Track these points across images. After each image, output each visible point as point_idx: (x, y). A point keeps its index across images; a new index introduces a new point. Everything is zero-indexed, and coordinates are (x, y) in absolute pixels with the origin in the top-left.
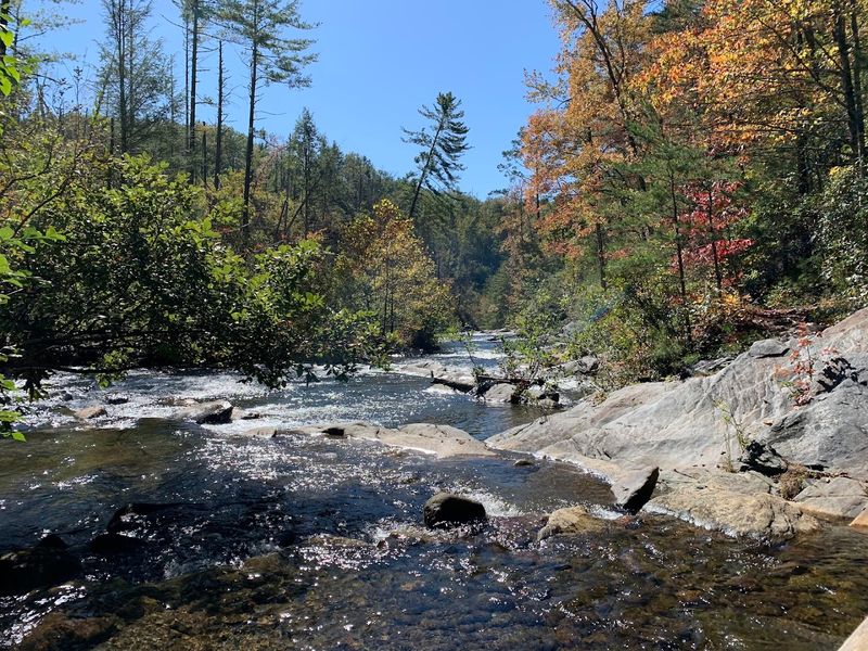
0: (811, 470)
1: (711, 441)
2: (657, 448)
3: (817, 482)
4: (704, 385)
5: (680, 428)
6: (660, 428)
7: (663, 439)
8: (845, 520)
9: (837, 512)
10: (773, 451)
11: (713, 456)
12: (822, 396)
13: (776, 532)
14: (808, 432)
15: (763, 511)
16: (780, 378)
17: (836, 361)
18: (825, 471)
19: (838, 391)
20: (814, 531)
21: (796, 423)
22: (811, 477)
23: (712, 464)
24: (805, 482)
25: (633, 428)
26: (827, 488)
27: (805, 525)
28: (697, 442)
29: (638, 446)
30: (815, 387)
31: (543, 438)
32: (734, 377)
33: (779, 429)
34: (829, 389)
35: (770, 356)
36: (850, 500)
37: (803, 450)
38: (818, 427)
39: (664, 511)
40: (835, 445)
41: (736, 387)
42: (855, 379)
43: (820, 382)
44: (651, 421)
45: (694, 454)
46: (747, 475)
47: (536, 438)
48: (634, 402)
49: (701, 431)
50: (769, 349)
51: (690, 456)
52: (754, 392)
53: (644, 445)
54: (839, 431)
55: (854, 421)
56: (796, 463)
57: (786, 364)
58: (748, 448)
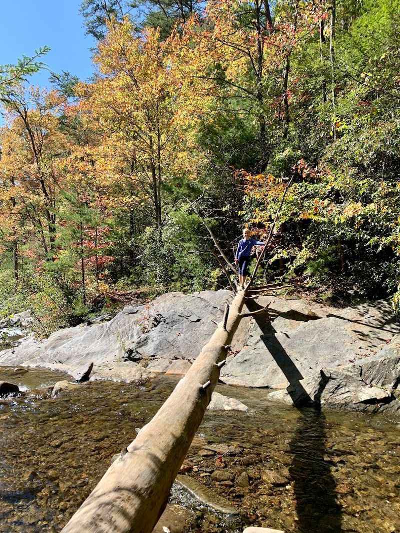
0: (151, 358)
1: (110, 351)
2: (86, 357)
3: (153, 361)
4: (104, 327)
5: (95, 347)
6: (85, 347)
7: (87, 352)
8: (163, 373)
9: (161, 371)
10: (137, 352)
11: (110, 358)
12: (154, 329)
13: (143, 379)
14: (149, 343)
15: (139, 372)
16: (136, 322)
17: (158, 315)
18: (156, 357)
19: (159, 327)
20: (155, 377)
21: (145, 340)
22: (151, 360)
23: (111, 361)
24: (149, 362)
25: (72, 349)
26: (157, 363)
27: (152, 376)
28: (104, 352)
29: (76, 356)
30: (151, 325)
31: (15, 360)
32: (117, 323)
33: (138, 343)
34: (156, 326)
35: (131, 313)
36: (165, 366)
37: (148, 350)
38: (153, 341)
39: (100, 378)
40: (159, 347)
41: (118, 327)
42: (165, 322)
43: (153, 323)
44: (81, 345)
45: (102, 358)
46: (127, 362)
47: (11, 360)
48: (67, 337)
49: (105, 347)
50: (131, 310)
51: (101, 359)
52: (126, 329)
53: (78, 356)
54: (160, 342)
55: (165, 338)
56: (146, 356)
57: (138, 316)
58: (127, 352)
